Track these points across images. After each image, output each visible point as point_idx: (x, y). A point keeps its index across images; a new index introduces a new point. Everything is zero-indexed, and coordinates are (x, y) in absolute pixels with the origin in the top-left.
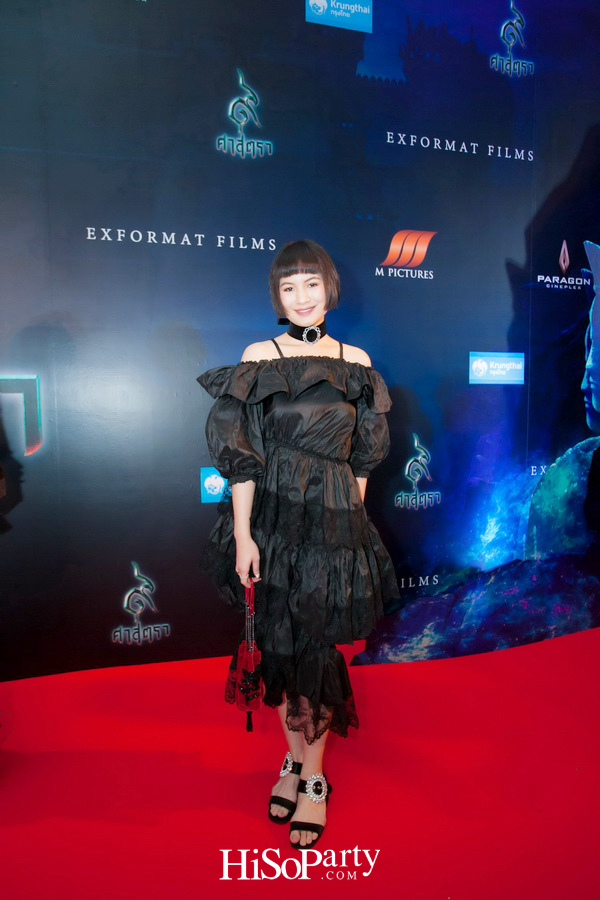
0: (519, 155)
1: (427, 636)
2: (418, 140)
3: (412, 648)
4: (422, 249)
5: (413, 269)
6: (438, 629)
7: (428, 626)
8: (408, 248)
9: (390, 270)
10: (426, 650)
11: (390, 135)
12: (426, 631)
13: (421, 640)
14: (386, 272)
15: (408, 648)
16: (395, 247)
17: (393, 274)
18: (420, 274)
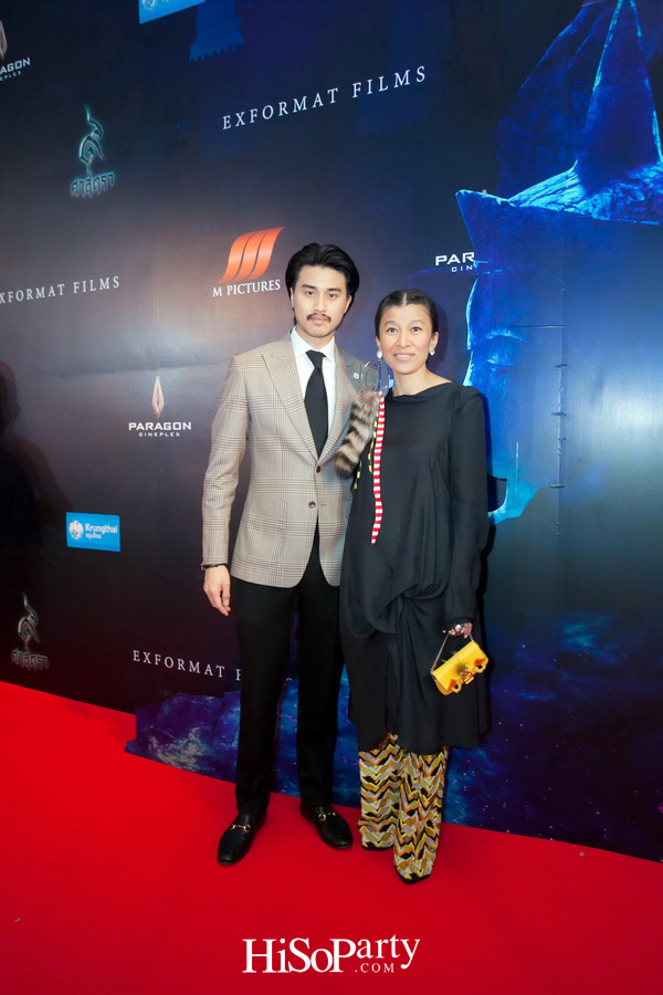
0: (402, 80)
1: (193, 742)
2: (260, 114)
3: (179, 751)
4: (266, 253)
5: (256, 281)
6: (204, 736)
7: (194, 730)
8: (250, 256)
9: (229, 288)
10: (194, 760)
11: (226, 120)
12: (192, 736)
13: (187, 744)
14: (224, 292)
15: (175, 750)
16: (234, 258)
17: (232, 292)
18: (263, 286)
